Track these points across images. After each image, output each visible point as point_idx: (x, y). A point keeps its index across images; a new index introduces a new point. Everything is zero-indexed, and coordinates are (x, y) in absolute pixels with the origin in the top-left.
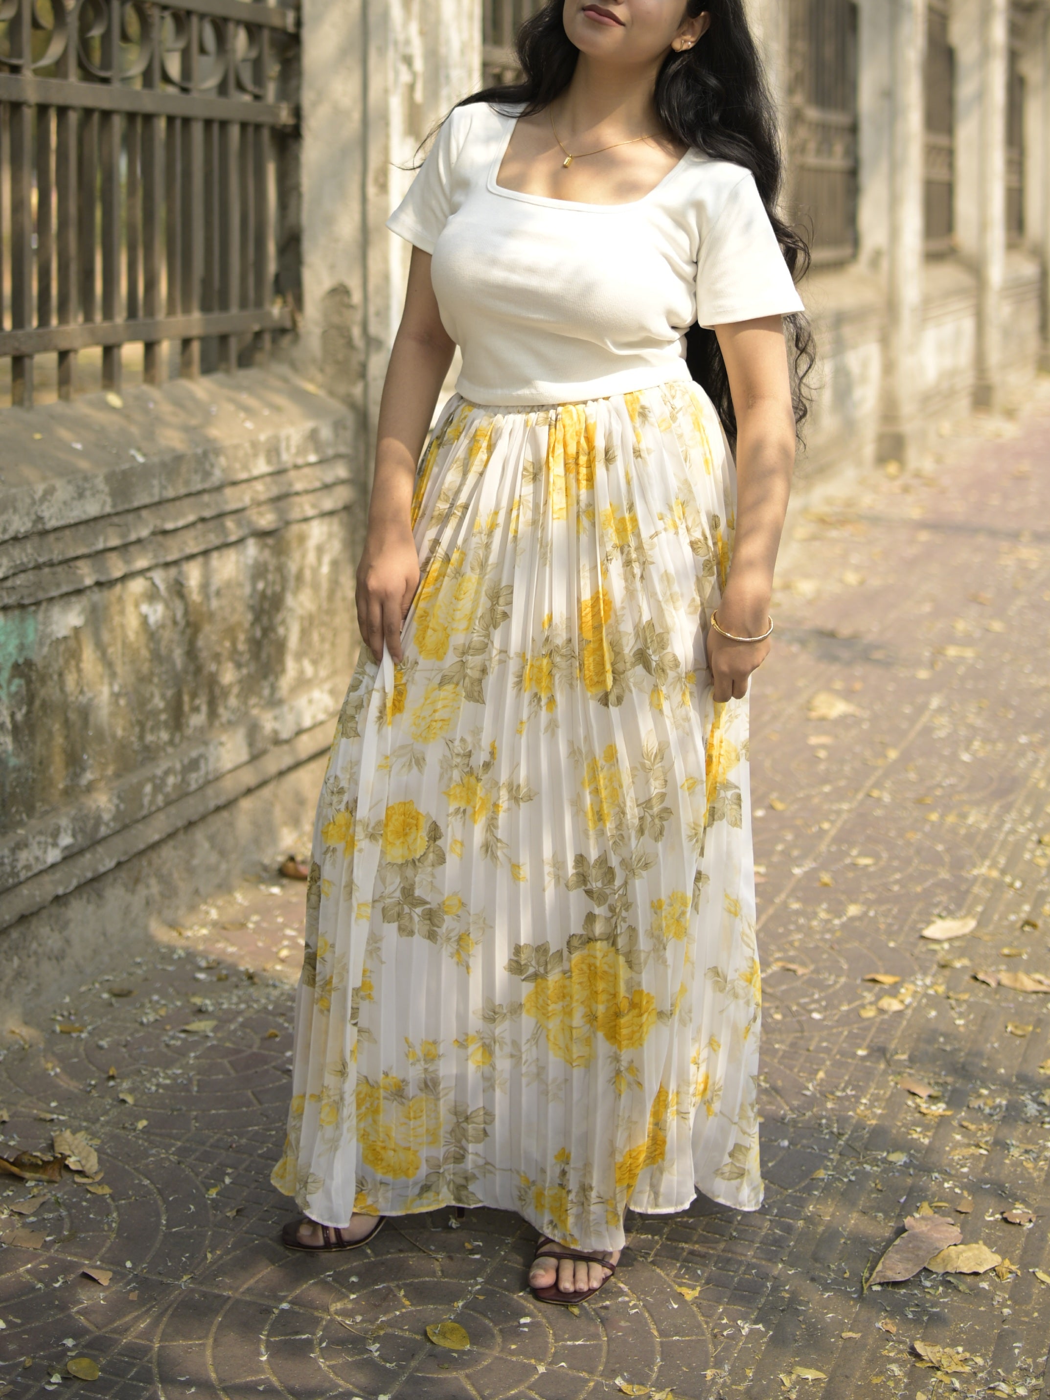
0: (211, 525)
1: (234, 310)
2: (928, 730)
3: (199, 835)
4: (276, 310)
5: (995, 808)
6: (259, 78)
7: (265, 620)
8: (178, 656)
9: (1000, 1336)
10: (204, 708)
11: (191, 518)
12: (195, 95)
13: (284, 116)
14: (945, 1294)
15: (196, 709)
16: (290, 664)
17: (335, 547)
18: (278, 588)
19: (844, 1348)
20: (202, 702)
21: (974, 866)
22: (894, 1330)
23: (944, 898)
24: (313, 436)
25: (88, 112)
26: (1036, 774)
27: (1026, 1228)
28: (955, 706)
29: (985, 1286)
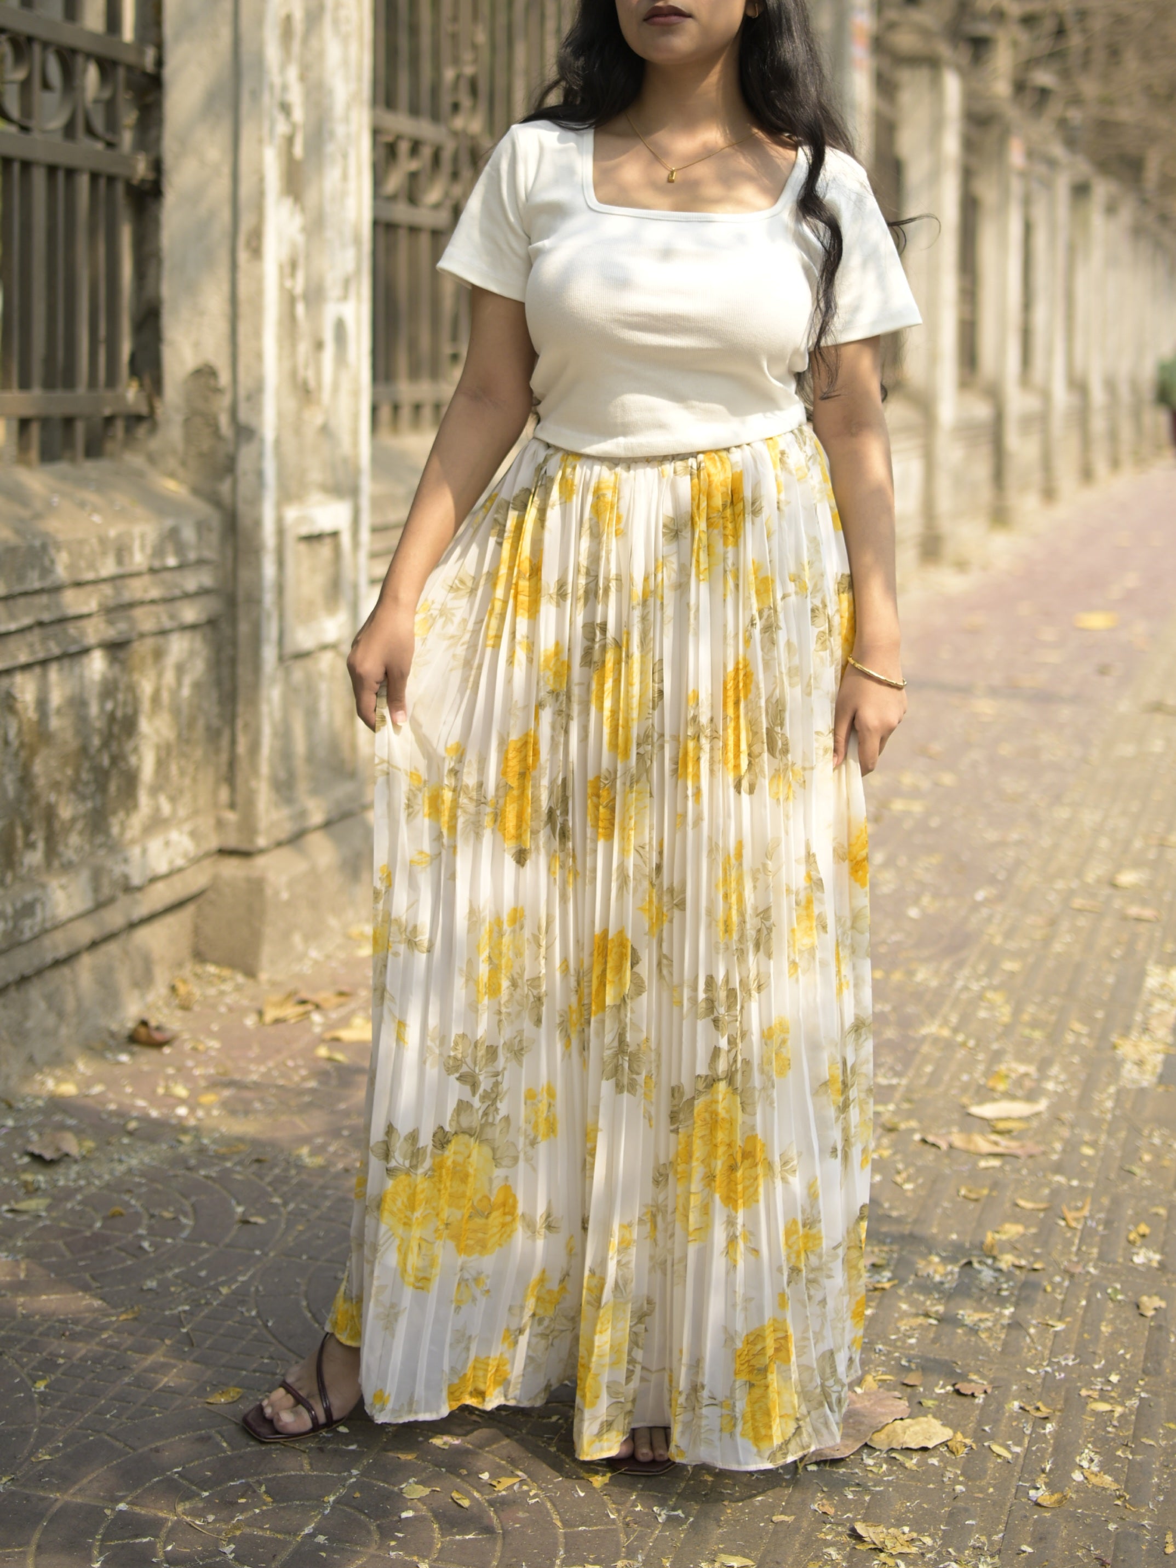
0: (51, 630)
1: (82, 389)
3: (35, 992)
4: (131, 393)
5: (946, 965)
6: (112, 124)
7: (114, 747)
9: (951, 1514)
10: (41, 845)
11: (27, 621)
12: (36, 135)
13: (141, 168)
14: (890, 1472)
15: (30, 846)
16: (144, 798)
17: (198, 668)
18: (129, 710)
19: (775, 1532)
20: (38, 836)
21: (922, 1023)
22: (831, 1511)
24: (173, 535)
26: (992, 929)
27: (980, 1400)
28: (902, 861)
29: (934, 1461)
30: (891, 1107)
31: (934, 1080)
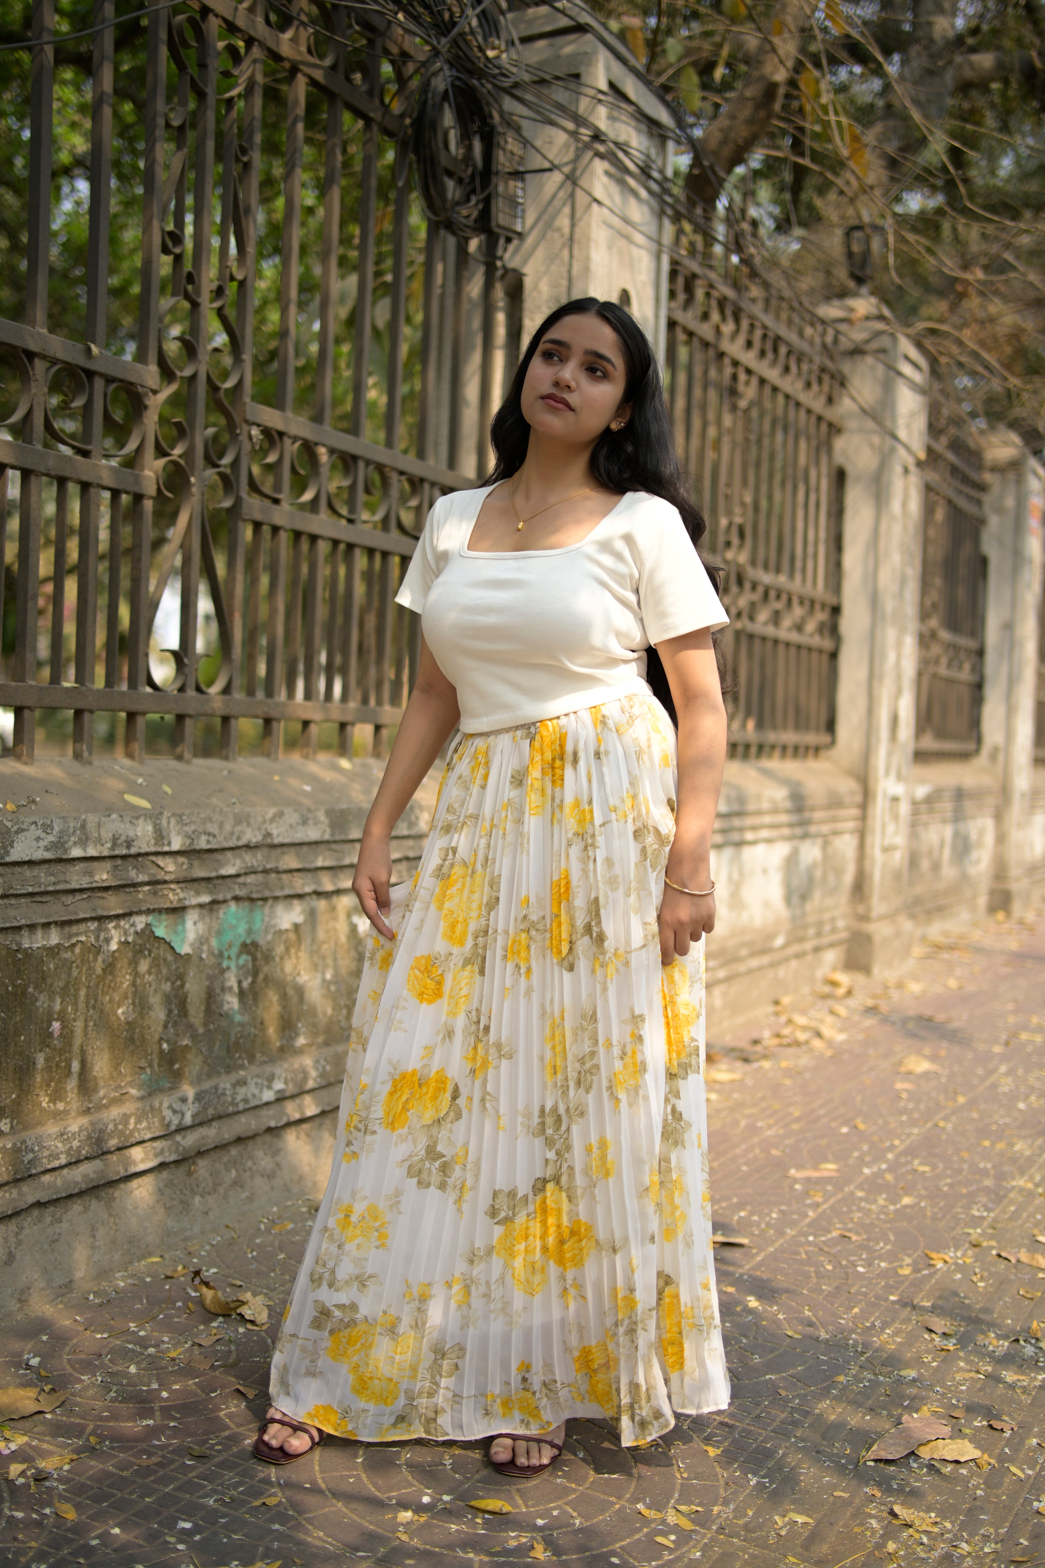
2: (994, 1086)
5: (1039, 1143)
9: (970, 1509)
14: (929, 1474)
19: (834, 1503)
21: (1013, 1178)
22: (879, 1495)
23: (984, 1200)
27: (1008, 1434)
28: (1020, 1072)
29: (964, 1472)
30: (979, 1231)
31: (1015, 1216)
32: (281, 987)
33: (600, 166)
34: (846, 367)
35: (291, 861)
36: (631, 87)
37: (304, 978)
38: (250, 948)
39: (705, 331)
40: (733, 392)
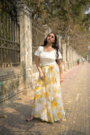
0: (14, 76)
1: (16, 62)
3: (14, 97)
4: (19, 63)
5: (66, 94)
6: (17, 48)
7: (18, 83)
8: (12, 85)
9: (66, 124)
13: (19, 50)
14: (63, 122)
16: (20, 86)
17: (23, 78)
18: (19, 81)
19: (56, 126)
20: (14, 88)
21: (64, 97)
22: (59, 124)
24: (21, 71)
25: (6, 49)
26: (68, 92)
27: (68, 118)
29: (65, 122)
31: (65, 100)
32: (4, 88)
33: (26, 15)
34: (45, 31)
35: (4, 77)
36: (28, 8)
37: (6, 87)
38: (1, 85)
39: (34, 28)
40: (37, 33)
